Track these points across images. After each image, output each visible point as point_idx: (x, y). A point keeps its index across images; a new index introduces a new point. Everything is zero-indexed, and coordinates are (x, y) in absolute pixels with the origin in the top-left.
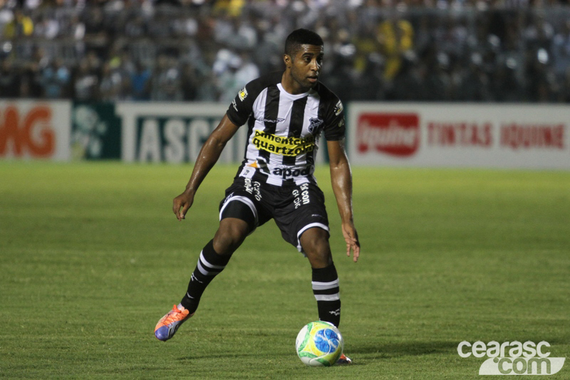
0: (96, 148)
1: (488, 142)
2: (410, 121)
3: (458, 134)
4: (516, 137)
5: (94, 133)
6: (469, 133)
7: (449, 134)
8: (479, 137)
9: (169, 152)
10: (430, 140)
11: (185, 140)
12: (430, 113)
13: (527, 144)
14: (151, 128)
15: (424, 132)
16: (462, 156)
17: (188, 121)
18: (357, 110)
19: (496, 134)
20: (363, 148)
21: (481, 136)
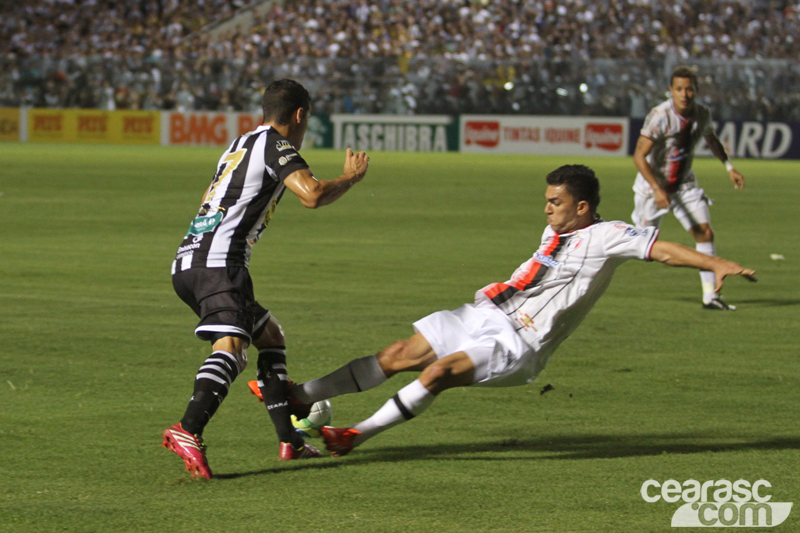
0: (320, 141)
1: (537, 139)
2: (494, 126)
3: (521, 134)
4: (553, 136)
5: (319, 133)
6: (526, 134)
7: (516, 134)
8: (533, 135)
9: (360, 144)
10: (505, 138)
11: (369, 136)
12: (506, 121)
13: (559, 140)
14: (350, 129)
15: (502, 133)
16: (522, 147)
17: (371, 125)
18: (465, 119)
19: (542, 134)
20: (468, 142)
21: (534, 135)
